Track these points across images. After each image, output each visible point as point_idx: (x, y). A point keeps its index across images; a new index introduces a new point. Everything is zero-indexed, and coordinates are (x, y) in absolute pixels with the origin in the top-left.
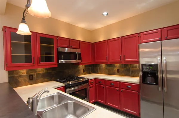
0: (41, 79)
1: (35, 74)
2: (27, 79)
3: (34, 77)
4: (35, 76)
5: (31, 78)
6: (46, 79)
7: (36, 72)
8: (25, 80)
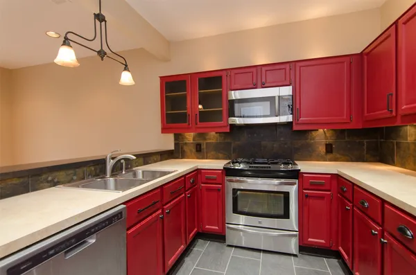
0: (212, 153)
1: (205, 142)
2: (194, 150)
3: (202, 147)
4: (204, 147)
5: (198, 149)
6: (221, 155)
7: (205, 139)
8: (191, 151)
